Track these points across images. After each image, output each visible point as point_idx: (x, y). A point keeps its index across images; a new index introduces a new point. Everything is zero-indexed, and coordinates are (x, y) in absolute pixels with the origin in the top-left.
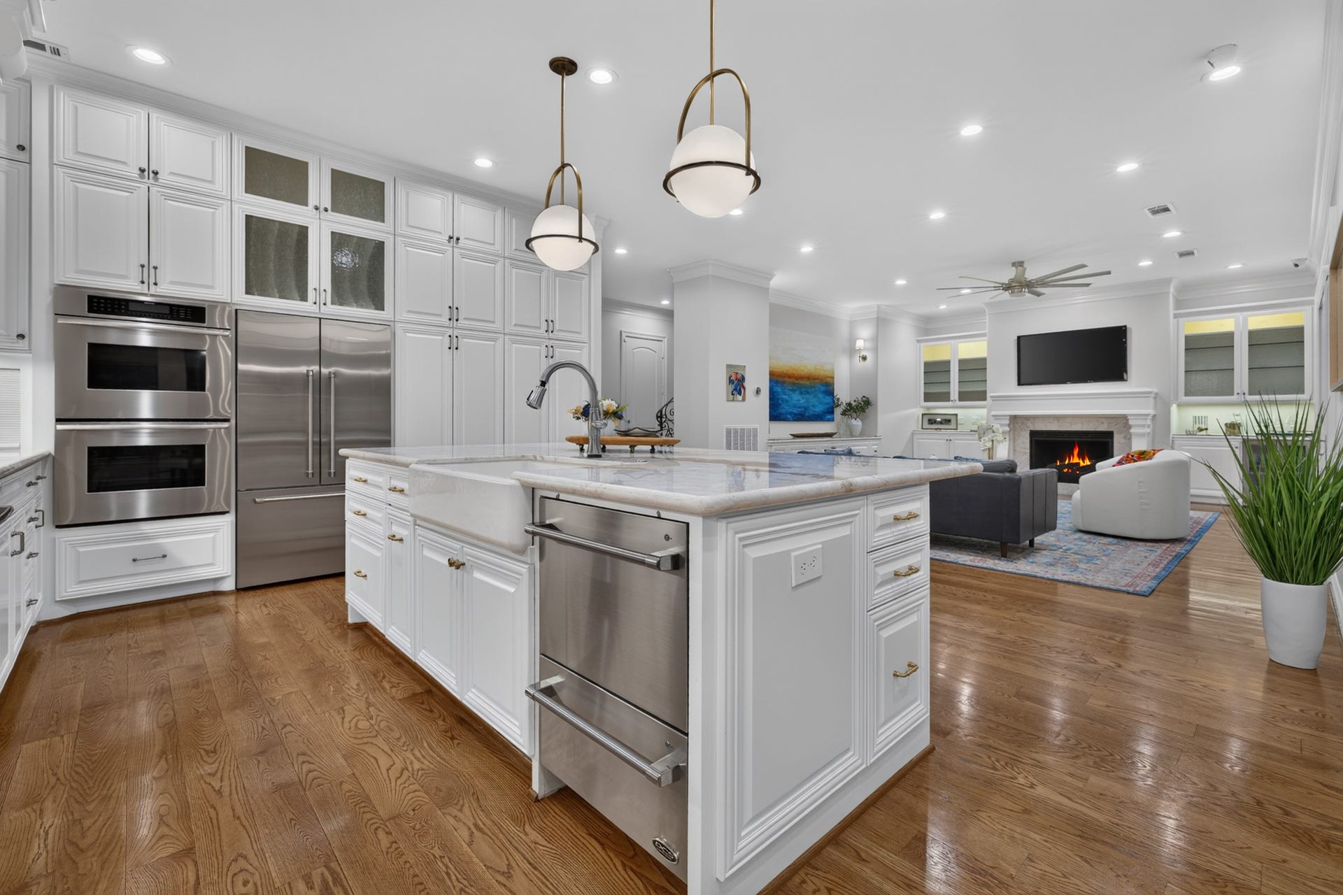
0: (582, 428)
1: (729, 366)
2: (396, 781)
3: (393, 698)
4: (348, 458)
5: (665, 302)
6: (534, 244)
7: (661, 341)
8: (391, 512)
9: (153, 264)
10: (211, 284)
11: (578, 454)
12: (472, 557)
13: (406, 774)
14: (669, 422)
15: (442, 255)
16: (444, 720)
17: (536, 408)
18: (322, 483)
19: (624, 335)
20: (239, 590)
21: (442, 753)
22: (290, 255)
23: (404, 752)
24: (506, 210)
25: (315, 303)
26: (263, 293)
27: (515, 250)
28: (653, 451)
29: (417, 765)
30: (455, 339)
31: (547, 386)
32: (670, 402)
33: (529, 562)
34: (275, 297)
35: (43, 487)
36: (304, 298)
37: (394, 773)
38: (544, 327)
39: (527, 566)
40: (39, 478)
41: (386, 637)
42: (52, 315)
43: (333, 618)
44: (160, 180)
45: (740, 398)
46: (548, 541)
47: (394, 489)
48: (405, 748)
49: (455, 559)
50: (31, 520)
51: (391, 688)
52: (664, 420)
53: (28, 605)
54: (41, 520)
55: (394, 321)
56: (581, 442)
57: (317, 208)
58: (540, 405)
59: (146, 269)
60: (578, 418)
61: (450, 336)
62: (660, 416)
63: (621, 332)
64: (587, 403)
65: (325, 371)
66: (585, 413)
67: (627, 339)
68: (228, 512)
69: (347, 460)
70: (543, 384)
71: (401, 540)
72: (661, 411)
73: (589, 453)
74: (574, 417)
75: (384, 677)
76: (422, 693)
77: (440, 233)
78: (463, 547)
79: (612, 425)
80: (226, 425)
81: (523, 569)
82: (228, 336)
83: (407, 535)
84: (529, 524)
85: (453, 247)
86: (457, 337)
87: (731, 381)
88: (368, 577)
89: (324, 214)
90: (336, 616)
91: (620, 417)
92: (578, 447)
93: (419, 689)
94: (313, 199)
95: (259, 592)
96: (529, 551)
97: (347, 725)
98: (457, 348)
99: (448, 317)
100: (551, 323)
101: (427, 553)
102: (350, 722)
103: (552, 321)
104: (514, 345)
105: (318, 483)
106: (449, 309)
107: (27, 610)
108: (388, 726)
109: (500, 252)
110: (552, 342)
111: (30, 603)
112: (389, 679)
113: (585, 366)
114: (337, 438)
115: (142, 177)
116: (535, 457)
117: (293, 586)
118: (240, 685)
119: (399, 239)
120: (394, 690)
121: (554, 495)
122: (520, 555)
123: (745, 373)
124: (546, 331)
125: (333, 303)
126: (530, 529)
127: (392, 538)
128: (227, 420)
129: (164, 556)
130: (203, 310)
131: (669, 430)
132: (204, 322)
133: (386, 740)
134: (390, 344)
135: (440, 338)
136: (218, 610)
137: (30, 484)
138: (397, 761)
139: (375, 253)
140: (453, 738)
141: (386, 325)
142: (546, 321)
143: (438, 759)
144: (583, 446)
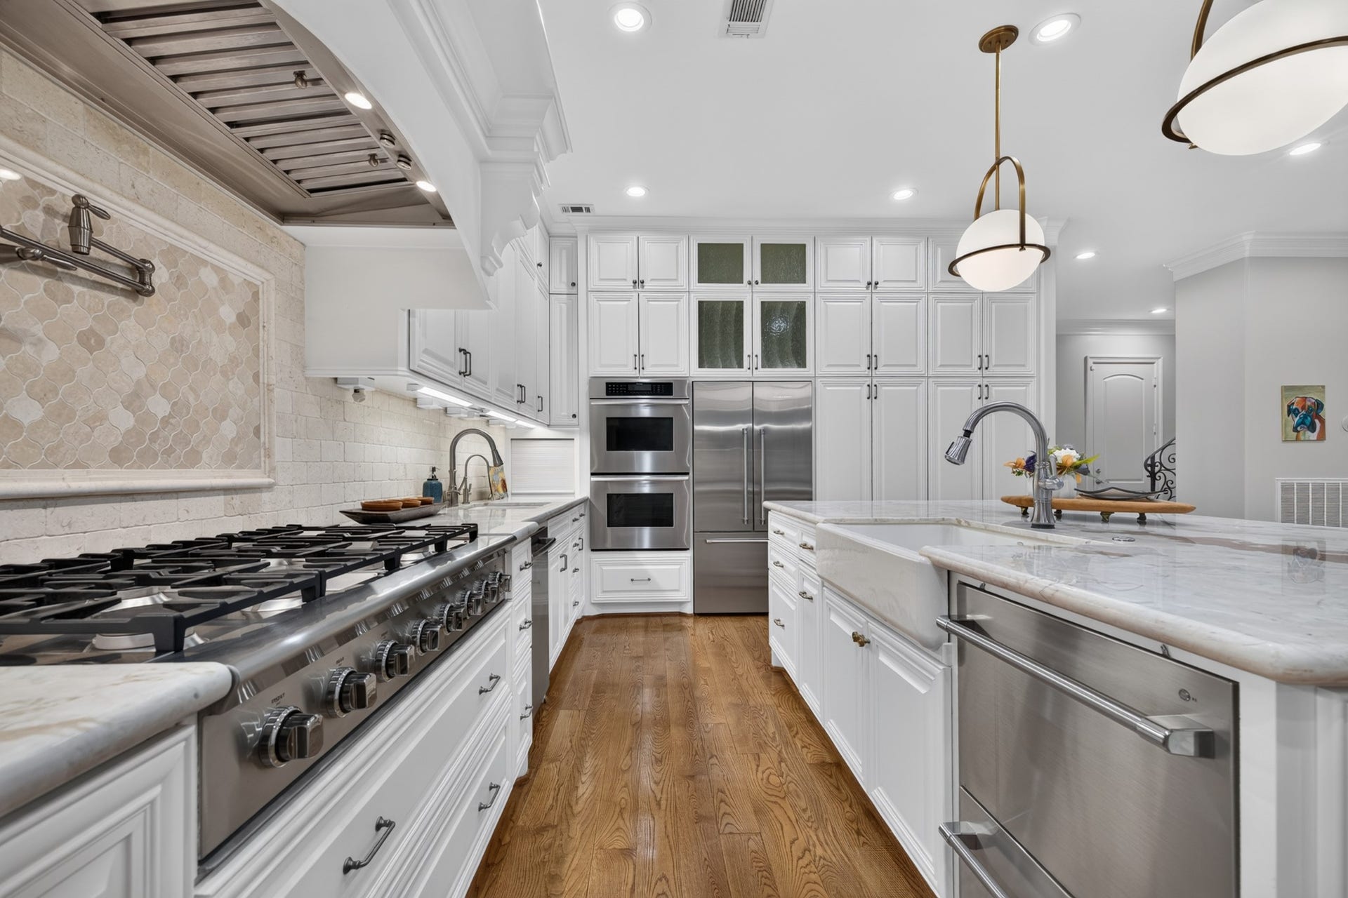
0: (1025, 486)
1: (1287, 389)
2: (797, 861)
3: (803, 760)
4: (770, 510)
5: (1160, 311)
6: (960, 267)
7: (1153, 363)
8: (802, 568)
9: (641, 354)
10: (675, 363)
11: (1019, 519)
12: (879, 637)
13: (808, 857)
14: (1167, 473)
15: (859, 303)
16: (851, 806)
17: (958, 464)
18: (755, 530)
19: (1090, 362)
20: (698, 615)
21: (847, 849)
22: (731, 329)
23: (808, 829)
24: (930, 240)
25: (749, 369)
26: (712, 365)
27: (942, 281)
28: (1142, 520)
29: (819, 851)
30: (874, 388)
31: (972, 436)
32: (1169, 444)
33: (944, 662)
34: (719, 367)
35: (584, 521)
36: (740, 365)
37: (797, 852)
38: (977, 363)
39: (941, 667)
40: (581, 515)
41: (800, 692)
42: (588, 398)
43: (760, 656)
44: (645, 287)
45: (1314, 436)
46: (968, 645)
47: (804, 546)
48: (810, 824)
49: (860, 634)
50: (576, 545)
51: (802, 747)
52: (1157, 469)
53: (574, 605)
54: (580, 544)
55: (815, 377)
56: (1024, 505)
57: (750, 283)
58: (963, 461)
59: (637, 358)
60: (1020, 473)
61: (869, 386)
62: (1152, 468)
63: (1086, 359)
64: (1032, 454)
65: (757, 427)
66: (1030, 465)
67: (1094, 367)
68: (688, 549)
69: (769, 512)
70: (968, 433)
71: (811, 599)
72: (1153, 458)
73: (1034, 522)
74: (1014, 472)
75: (797, 733)
76: (831, 764)
77: (859, 281)
78: (868, 622)
79: (1070, 483)
80: (686, 478)
81: (938, 669)
82: (687, 404)
83: (816, 595)
84: (943, 616)
85: (872, 292)
86: (875, 386)
87: (1291, 411)
88: (785, 627)
89: (756, 288)
90: (763, 656)
91: (1086, 472)
92: (1019, 510)
93: (828, 760)
94: (746, 277)
95: (710, 619)
96: (943, 648)
97: (760, 775)
98: (876, 398)
99: (867, 366)
100: (985, 359)
101: (833, 618)
102: (763, 772)
103: (987, 356)
104: (939, 388)
105: (752, 530)
106: (867, 359)
107: (574, 609)
108: (796, 791)
109: (923, 289)
110: (985, 380)
111: (576, 604)
112: (802, 737)
113: (1031, 407)
114: (766, 489)
115: (634, 287)
116: (959, 522)
117: (733, 618)
118: (685, 703)
119: (818, 296)
120: (805, 750)
121: (978, 584)
122: (934, 651)
123: (1324, 398)
124: (980, 369)
125: (762, 367)
126: (944, 622)
127: (803, 594)
128: (687, 474)
129: (649, 580)
130: (670, 384)
131: (1166, 482)
132: (672, 395)
133: (793, 807)
134: (812, 399)
135: (859, 388)
136: (681, 629)
137: (575, 520)
138: (801, 838)
139: (797, 313)
140: (858, 833)
141: (809, 381)
142: (980, 356)
143: (841, 852)
144: (1027, 508)
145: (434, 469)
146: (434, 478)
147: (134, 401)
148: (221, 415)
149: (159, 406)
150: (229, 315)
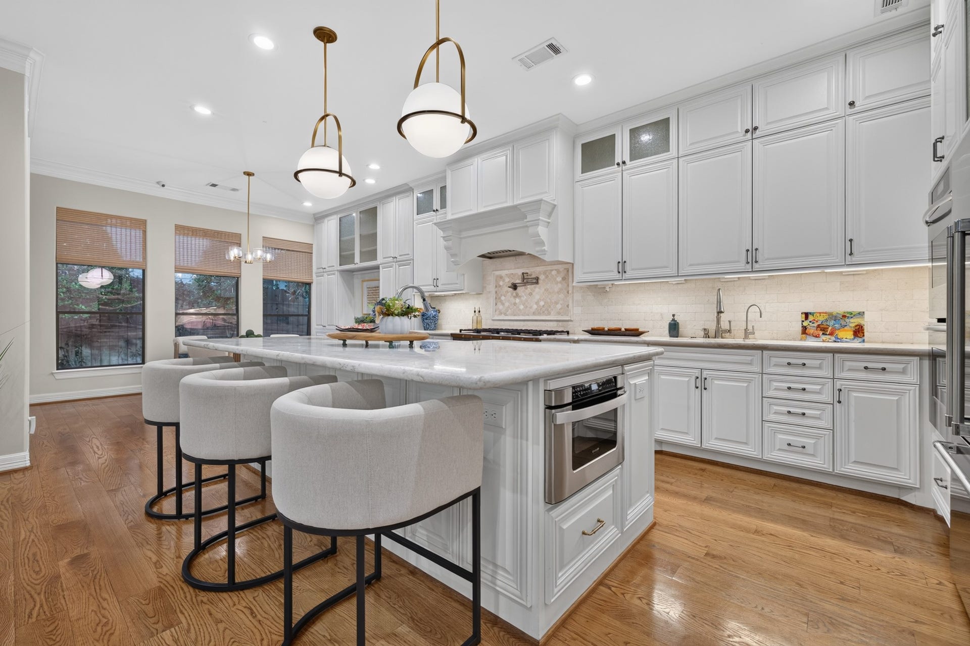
145: (674, 315)
146: (673, 320)
147: (537, 303)
148: (556, 303)
149: (542, 303)
150: (559, 279)
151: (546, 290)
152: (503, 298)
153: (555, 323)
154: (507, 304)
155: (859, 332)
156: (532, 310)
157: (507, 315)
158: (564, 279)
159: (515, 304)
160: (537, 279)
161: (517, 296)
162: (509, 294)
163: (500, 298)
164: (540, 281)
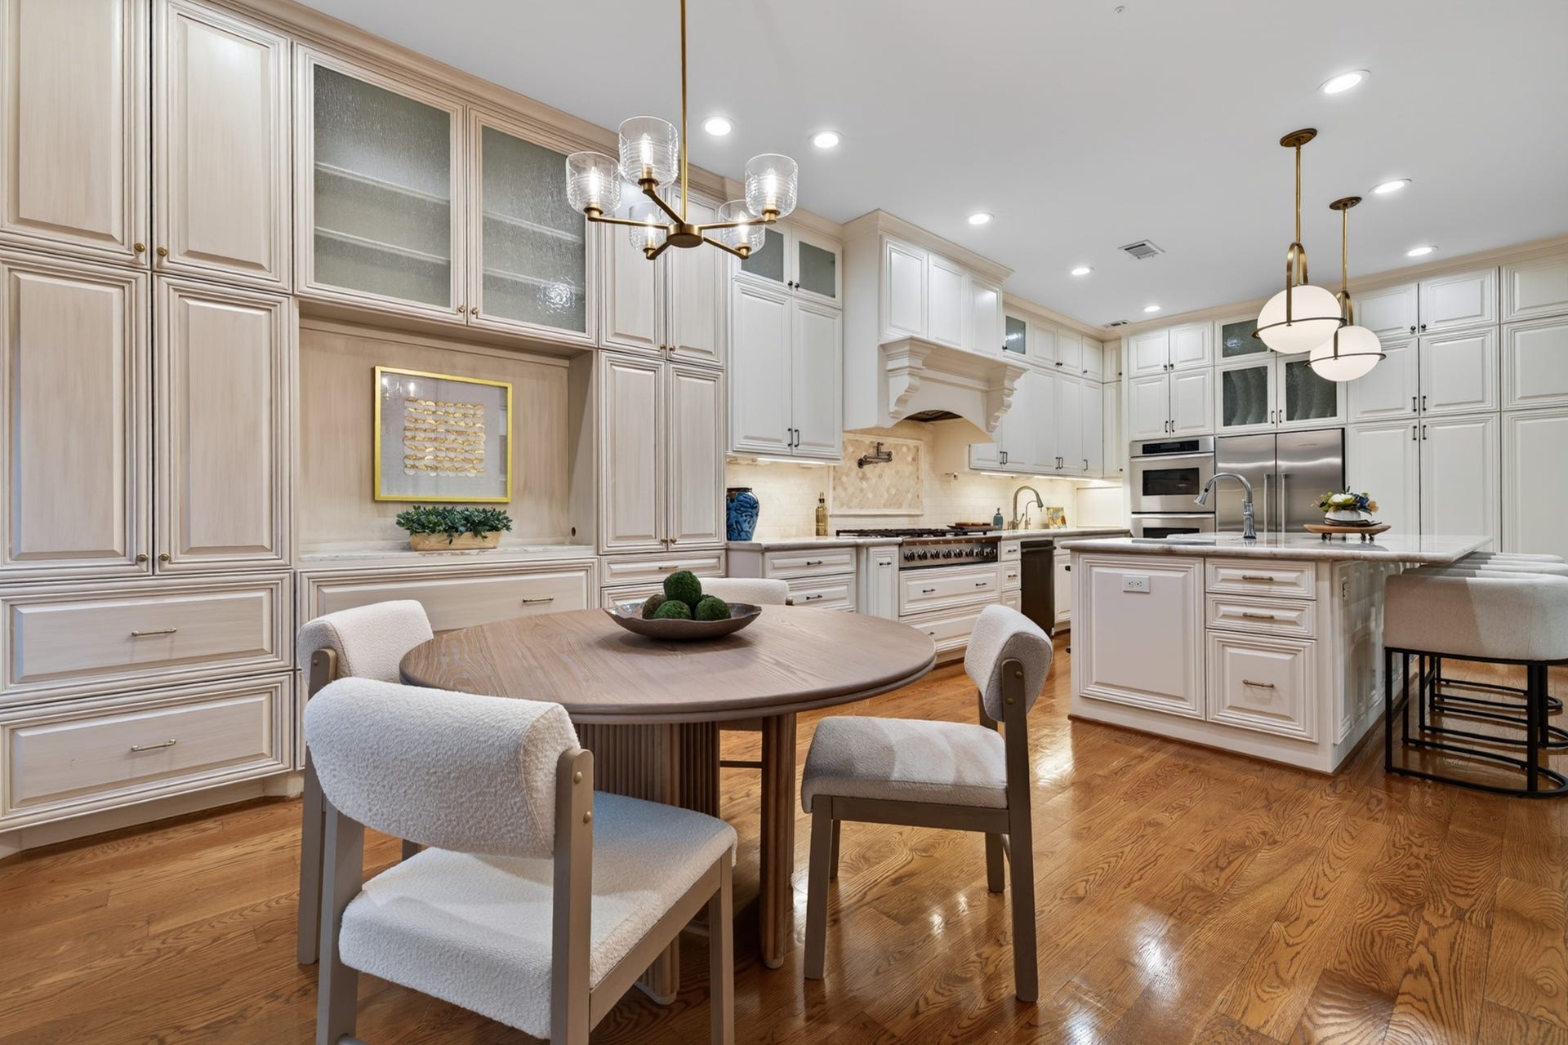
145: (998, 509)
146: (999, 514)
147: (888, 490)
148: (907, 491)
149: (893, 491)
150: (910, 459)
151: (897, 472)
152: (844, 479)
153: (907, 519)
154: (851, 490)
155: (1063, 521)
156: (883, 501)
157: (851, 508)
158: (914, 459)
159: (862, 490)
160: (889, 454)
161: (864, 478)
162: (853, 474)
163: (840, 479)
164: (893, 456)
